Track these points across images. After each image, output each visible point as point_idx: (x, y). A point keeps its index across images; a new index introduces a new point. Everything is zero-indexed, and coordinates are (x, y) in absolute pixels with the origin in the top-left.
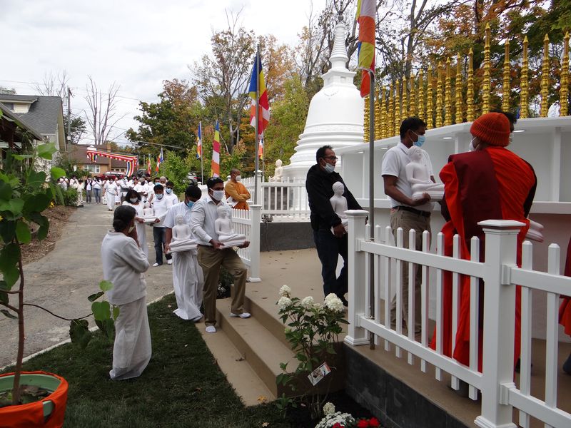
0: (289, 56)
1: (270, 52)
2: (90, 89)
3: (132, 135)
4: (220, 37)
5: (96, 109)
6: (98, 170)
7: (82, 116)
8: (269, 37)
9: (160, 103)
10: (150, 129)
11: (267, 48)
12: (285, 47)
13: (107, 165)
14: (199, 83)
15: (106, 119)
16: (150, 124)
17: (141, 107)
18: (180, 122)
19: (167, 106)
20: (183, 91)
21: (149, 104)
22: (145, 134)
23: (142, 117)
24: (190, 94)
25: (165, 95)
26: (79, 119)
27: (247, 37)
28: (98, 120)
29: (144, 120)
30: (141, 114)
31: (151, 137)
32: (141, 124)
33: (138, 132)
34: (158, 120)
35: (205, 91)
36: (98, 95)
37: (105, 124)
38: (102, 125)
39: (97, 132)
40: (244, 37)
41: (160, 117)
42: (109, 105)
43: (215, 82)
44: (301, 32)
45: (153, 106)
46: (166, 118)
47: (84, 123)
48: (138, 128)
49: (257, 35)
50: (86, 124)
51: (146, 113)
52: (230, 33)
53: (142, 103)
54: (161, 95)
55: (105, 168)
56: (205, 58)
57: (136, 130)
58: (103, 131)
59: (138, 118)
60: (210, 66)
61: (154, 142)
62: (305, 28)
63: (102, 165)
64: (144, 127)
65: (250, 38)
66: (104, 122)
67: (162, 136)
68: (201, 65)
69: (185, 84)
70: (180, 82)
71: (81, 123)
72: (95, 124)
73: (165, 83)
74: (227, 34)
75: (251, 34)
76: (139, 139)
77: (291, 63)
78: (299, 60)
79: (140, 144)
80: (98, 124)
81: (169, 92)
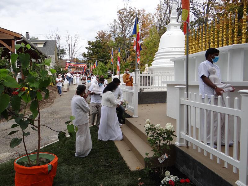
0: (151, 18)
1: (143, 17)
2: (67, 36)
3: (84, 55)
4: (121, 11)
5: (70, 44)
6: (71, 70)
7: (64, 48)
8: (142, 10)
9: (96, 41)
10: (92, 52)
11: (141, 15)
12: (149, 14)
13: (75, 68)
14: (112, 32)
16: (92, 50)
17: (88, 43)
18: (104, 49)
19: (98, 42)
20: (105, 35)
21: (91, 42)
22: (90, 54)
23: (88, 47)
24: (108, 36)
25: (98, 37)
26: (63, 49)
27: (133, 10)
28: (71, 49)
29: (89, 49)
30: (88, 46)
31: (92, 56)
32: (88, 50)
33: (87, 54)
34: (95, 48)
35: (115, 35)
36: (71, 38)
37: (74, 51)
38: (72, 51)
39: (71, 54)
40: (131, 10)
41: (96, 47)
42: (75, 43)
43: (119, 31)
44: (157, 7)
45: (93, 42)
46: (99, 47)
47: (65, 50)
48: (87, 52)
49: (137, 9)
50: (66, 50)
51: (90, 45)
52: (125, 9)
53: (88, 41)
54: (96, 38)
55: (74, 69)
56: (115, 21)
57: (86, 53)
58: (73, 54)
59: (87, 48)
60: (117, 24)
61: (94, 58)
62: (158, 5)
63: (72, 68)
64: (89, 51)
65: (134, 11)
66: (73, 50)
67: (97, 55)
68: (113, 24)
69: (106, 32)
70: (104, 32)
71: (64, 50)
72: (70, 51)
73: (98, 33)
74: (124, 10)
75: (134, 9)
76: (87, 57)
77: (152, 21)
78: (156, 19)
79: (88, 59)
80: (71, 51)
81: (99, 36)
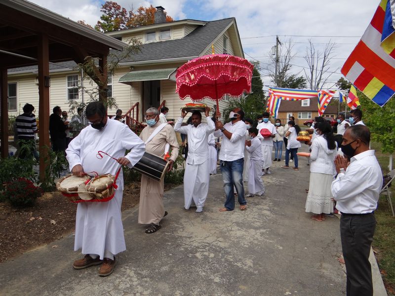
2: (309, 50)
3: (342, 84)
5: (313, 66)
6: (310, 117)
7: (303, 75)
15: (321, 74)
26: (302, 78)
36: (316, 56)
37: (320, 79)
38: (317, 80)
39: (314, 84)
42: (324, 61)
47: (305, 80)
58: (318, 84)
63: (313, 111)
66: (319, 77)
71: (303, 80)
72: (312, 82)
